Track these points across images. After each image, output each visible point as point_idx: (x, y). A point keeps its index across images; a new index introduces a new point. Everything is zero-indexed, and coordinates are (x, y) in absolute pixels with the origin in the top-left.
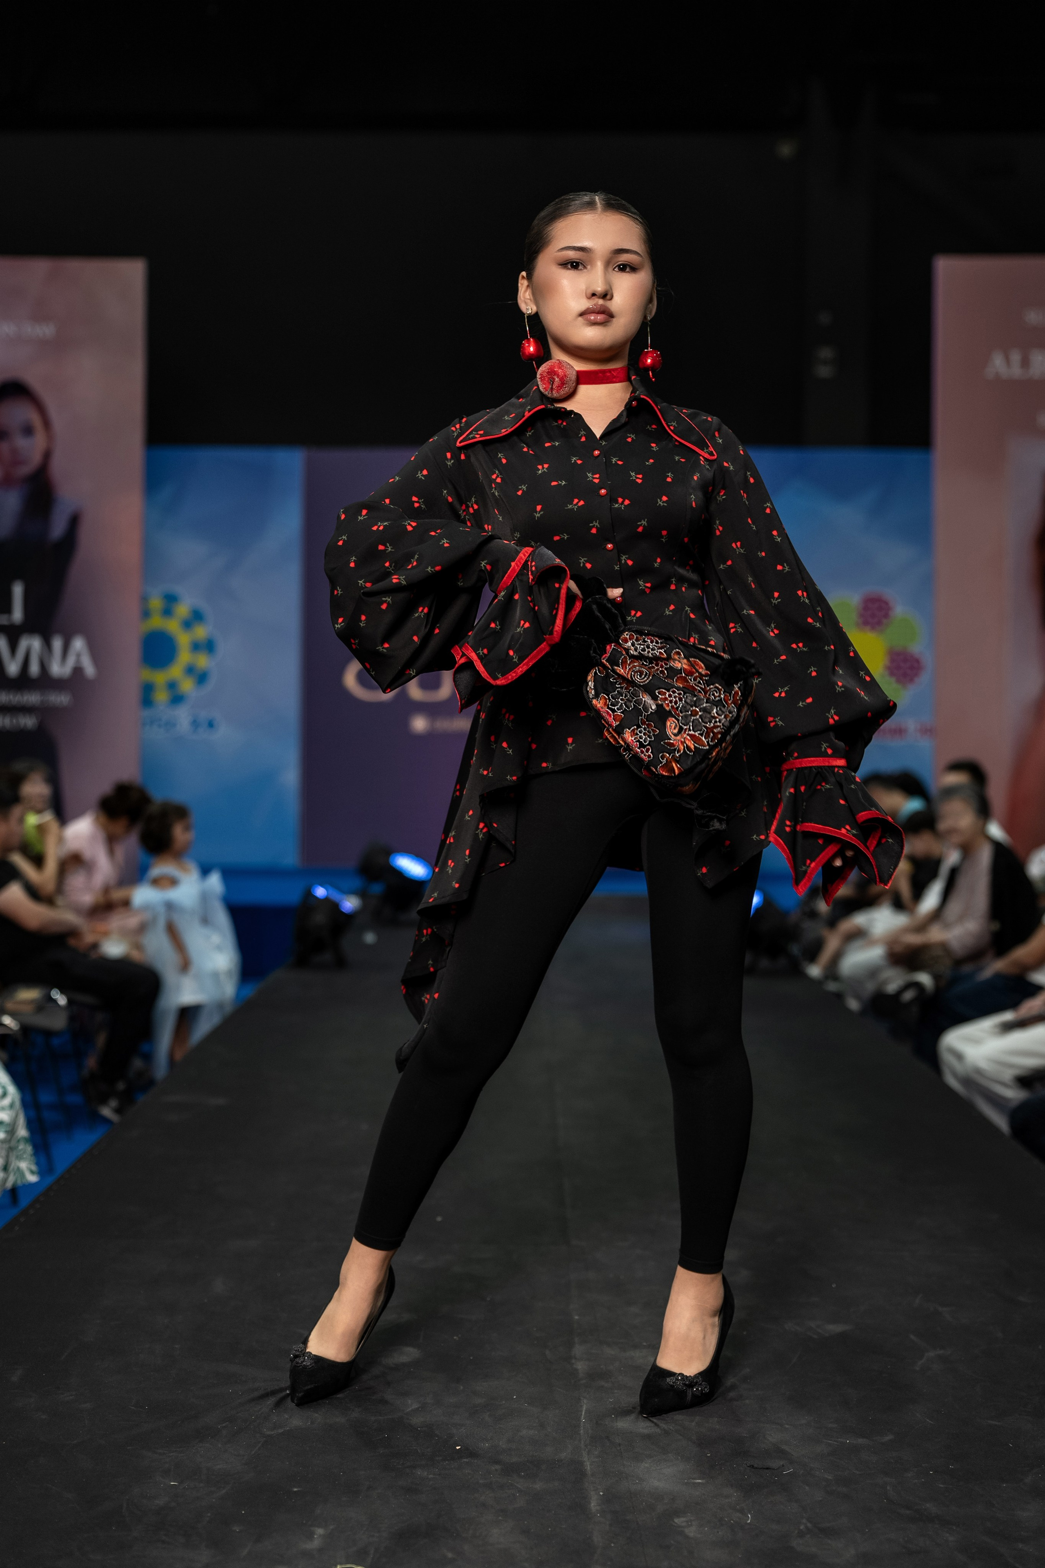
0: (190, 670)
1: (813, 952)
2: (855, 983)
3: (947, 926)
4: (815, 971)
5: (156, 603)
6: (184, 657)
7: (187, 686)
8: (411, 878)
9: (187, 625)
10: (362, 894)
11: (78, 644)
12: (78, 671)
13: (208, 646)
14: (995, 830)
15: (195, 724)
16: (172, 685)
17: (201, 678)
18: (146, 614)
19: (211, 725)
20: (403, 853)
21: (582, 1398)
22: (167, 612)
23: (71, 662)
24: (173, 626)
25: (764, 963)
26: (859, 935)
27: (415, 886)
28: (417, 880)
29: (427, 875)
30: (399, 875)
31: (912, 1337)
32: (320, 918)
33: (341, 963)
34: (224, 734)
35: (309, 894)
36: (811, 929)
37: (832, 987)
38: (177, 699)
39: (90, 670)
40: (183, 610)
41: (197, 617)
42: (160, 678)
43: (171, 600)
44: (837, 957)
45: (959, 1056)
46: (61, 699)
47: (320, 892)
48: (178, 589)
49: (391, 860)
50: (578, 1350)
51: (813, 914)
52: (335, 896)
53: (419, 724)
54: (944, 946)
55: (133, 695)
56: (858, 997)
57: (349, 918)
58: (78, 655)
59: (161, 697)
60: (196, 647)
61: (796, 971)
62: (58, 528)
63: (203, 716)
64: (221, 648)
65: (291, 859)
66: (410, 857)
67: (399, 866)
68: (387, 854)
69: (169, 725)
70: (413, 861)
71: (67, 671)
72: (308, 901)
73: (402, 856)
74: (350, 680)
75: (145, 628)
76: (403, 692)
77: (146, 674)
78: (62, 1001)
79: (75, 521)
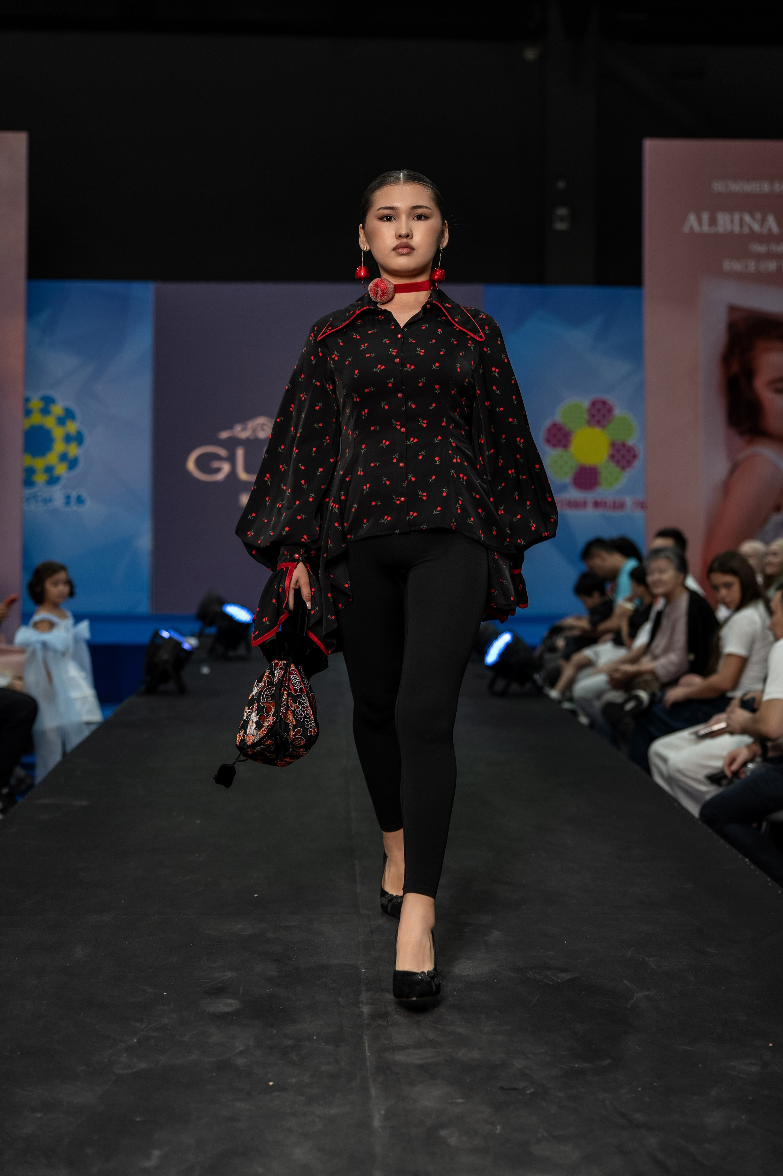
0: (63, 457)
1: (553, 680)
2: (585, 703)
3: (655, 658)
4: (554, 694)
5: (36, 404)
6: (59, 447)
7: (61, 469)
8: (239, 622)
9: (61, 421)
10: (199, 635)
13: (78, 438)
14: (691, 583)
15: (67, 500)
16: (49, 469)
17: (73, 464)
18: (28, 413)
19: (80, 500)
20: (233, 603)
22: (45, 411)
24: (50, 422)
25: (515, 687)
26: (588, 664)
27: (242, 628)
28: (243, 623)
29: (251, 619)
30: (230, 618)
31: (625, 981)
32: (165, 655)
33: (182, 691)
34: (92, 510)
35: (157, 634)
36: (551, 660)
37: (567, 705)
38: (53, 480)
40: (57, 410)
41: (69, 415)
42: (39, 464)
43: (48, 401)
44: (572, 682)
45: (665, 760)
47: (165, 634)
48: (53, 393)
49: (224, 607)
51: (553, 649)
52: (178, 637)
53: (246, 500)
54: (652, 673)
55: (18, 477)
56: (588, 715)
57: (189, 653)
59: (40, 478)
61: (539, 693)
63: (74, 494)
64: (88, 440)
65: (144, 607)
66: (239, 607)
67: (229, 612)
68: (220, 603)
69: (46, 501)
70: (240, 609)
72: (156, 641)
73: (231, 606)
74: (191, 465)
75: (27, 423)
76: (233, 474)
77: (28, 461)
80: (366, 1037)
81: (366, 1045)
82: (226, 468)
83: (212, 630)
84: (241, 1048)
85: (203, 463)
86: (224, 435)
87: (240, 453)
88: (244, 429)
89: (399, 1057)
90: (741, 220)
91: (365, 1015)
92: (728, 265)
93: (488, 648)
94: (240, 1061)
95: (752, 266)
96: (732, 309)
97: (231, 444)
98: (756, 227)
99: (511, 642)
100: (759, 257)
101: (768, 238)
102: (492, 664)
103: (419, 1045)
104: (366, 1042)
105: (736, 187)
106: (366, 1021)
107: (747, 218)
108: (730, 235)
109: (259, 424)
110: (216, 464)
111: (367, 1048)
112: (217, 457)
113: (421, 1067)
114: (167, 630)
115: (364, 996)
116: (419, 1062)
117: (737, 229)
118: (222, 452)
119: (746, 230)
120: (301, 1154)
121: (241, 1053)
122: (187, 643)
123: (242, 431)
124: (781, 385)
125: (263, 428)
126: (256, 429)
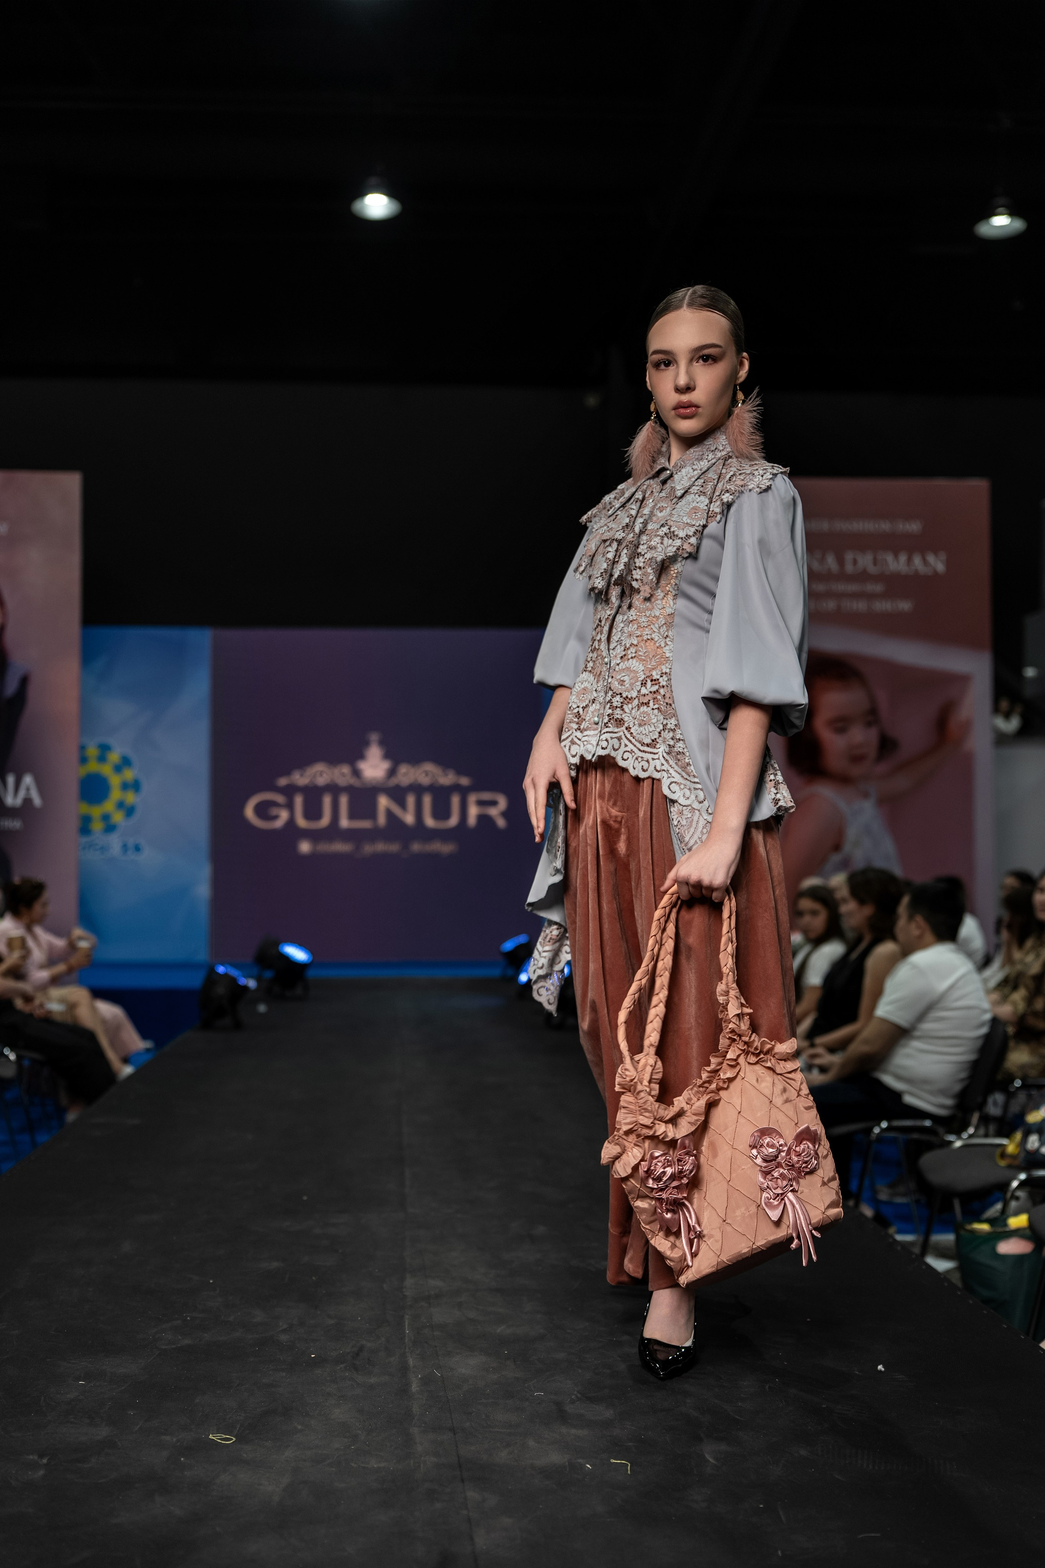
0: (120, 805)
5: (92, 751)
6: (116, 794)
7: (118, 817)
8: (296, 961)
9: (118, 769)
10: (259, 979)
11: (28, 780)
12: (28, 801)
13: (135, 786)
15: (125, 847)
16: (106, 818)
17: (130, 811)
18: (84, 760)
19: (137, 849)
20: (291, 944)
22: (102, 759)
23: (22, 794)
24: (106, 770)
27: (300, 967)
28: (300, 962)
29: (308, 960)
30: (286, 959)
32: (221, 990)
33: (238, 1026)
34: (150, 858)
35: (212, 971)
38: (110, 828)
39: (37, 801)
40: (114, 757)
41: (126, 762)
42: (96, 812)
43: (104, 749)
46: (15, 824)
47: (221, 969)
48: (111, 741)
49: (280, 947)
50: (409, 1282)
52: (234, 972)
53: (305, 847)
55: (73, 824)
57: (245, 988)
58: (28, 789)
59: (97, 826)
60: (125, 786)
62: (11, 687)
63: (131, 842)
64: (145, 787)
65: (202, 955)
66: (297, 947)
67: (286, 953)
68: (277, 943)
69: (103, 849)
70: (298, 949)
71: (19, 801)
72: (212, 977)
73: (288, 945)
74: (249, 812)
75: (83, 771)
76: (291, 822)
77: (84, 808)
78: (12, 1057)
79: (24, 681)
80: (407, 1317)
81: (407, 1324)
82: (284, 815)
83: (268, 974)
84: (285, 1326)
85: (263, 810)
86: (283, 782)
87: (299, 800)
88: (302, 775)
89: (438, 1333)
91: (409, 1298)
94: (283, 1337)
97: (290, 791)
98: (816, 566)
100: (819, 596)
101: (828, 577)
104: (407, 1322)
106: (409, 1303)
109: (316, 772)
110: (274, 811)
112: (274, 804)
114: (222, 965)
118: (280, 799)
120: (340, 1413)
121: (284, 1331)
122: (243, 978)
123: (300, 779)
124: (841, 724)
125: (321, 775)
126: (315, 776)
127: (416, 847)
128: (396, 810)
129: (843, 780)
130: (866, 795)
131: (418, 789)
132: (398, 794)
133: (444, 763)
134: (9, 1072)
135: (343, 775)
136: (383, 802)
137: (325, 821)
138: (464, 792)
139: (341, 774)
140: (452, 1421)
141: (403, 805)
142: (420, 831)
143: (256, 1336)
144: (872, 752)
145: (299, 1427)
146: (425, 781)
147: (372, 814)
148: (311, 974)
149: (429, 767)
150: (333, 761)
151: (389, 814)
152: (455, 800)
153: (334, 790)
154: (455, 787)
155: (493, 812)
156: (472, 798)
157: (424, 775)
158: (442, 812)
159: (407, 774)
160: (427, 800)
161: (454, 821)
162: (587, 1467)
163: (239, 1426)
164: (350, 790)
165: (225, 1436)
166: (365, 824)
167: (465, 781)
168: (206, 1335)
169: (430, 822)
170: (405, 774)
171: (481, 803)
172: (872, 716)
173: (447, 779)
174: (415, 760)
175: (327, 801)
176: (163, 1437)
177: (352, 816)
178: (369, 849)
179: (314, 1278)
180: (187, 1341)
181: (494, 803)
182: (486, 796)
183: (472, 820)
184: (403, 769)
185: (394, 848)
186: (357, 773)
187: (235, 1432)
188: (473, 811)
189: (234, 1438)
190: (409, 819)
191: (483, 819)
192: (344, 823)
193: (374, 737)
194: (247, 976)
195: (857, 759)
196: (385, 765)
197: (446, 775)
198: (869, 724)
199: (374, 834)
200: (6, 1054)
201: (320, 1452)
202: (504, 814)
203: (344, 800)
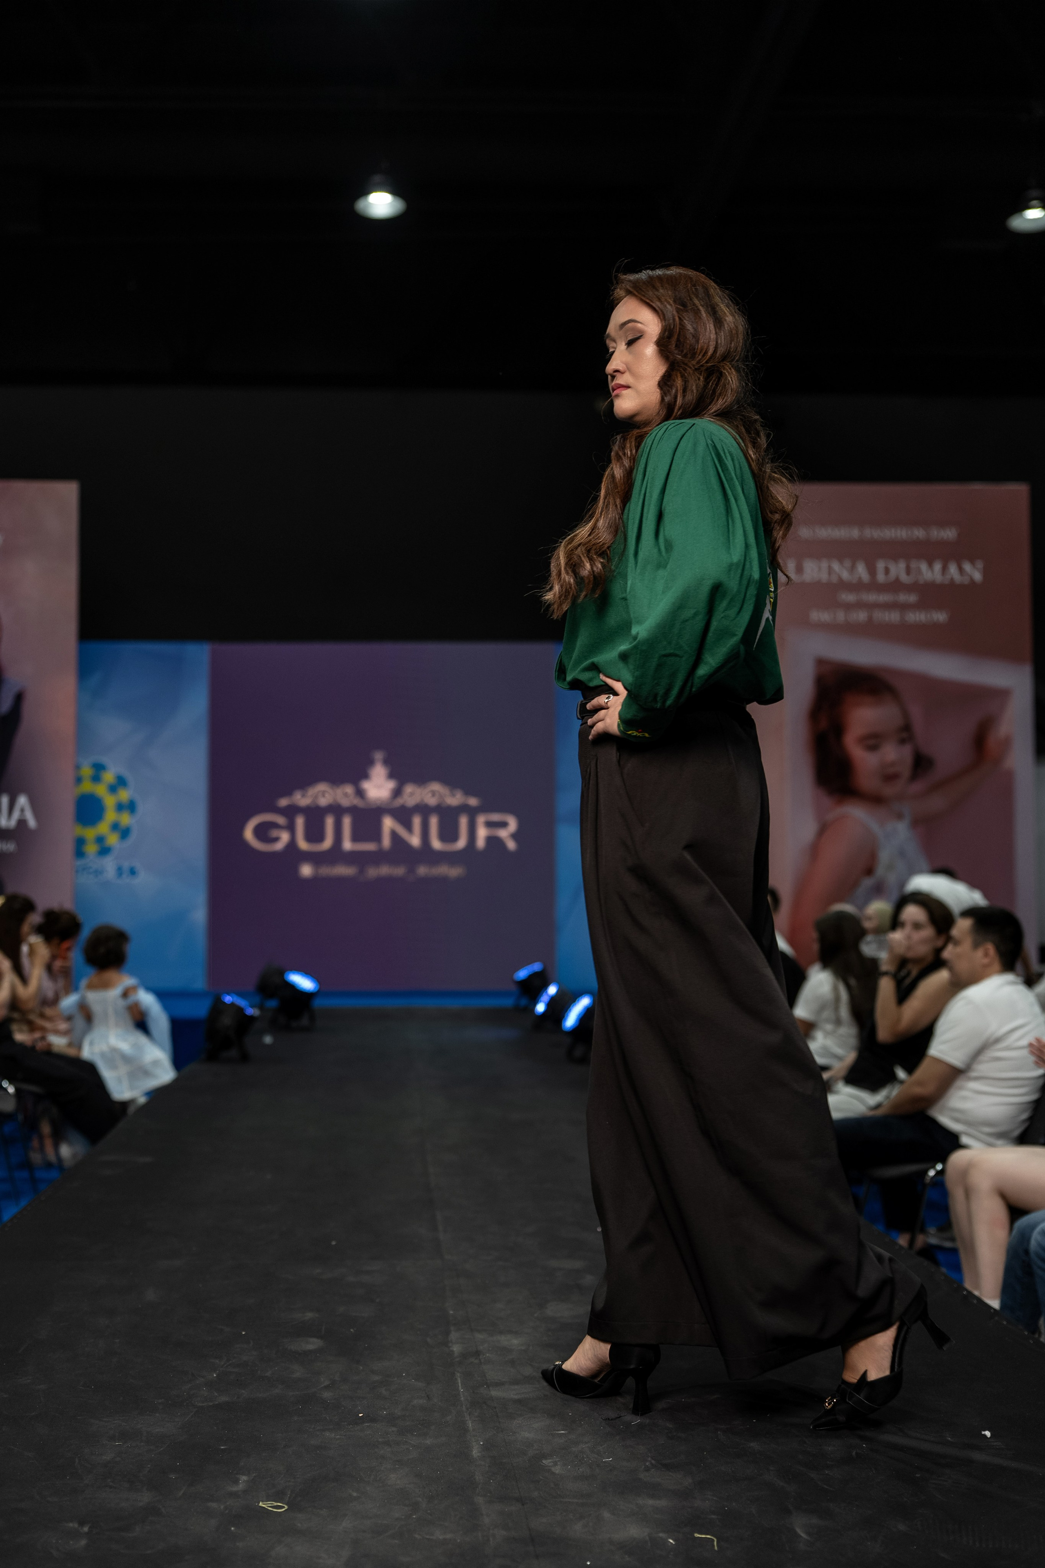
0: (115, 827)
5: (87, 771)
6: (110, 816)
7: (113, 840)
8: (302, 990)
9: (113, 789)
10: (261, 1007)
11: (22, 800)
12: (22, 823)
13: (131, 807)
15: (120, 871)
16: (100, 840)
17: (125, 833)
18: (79, 780)
19: (133, 872)
20: (296, 972)
21: (456, 1373)
22: (96, 779)
23: (16, 815)
24: (101, 790)
27: (307, 996)
28: (306, 992)
29: (315, 988)
30: (293, 988)
32: (227, 1020)
33: (245, 1058)
34: (144, 881)
35: (217, 1000)
38: (104, 851)
39: (32, 823)
40: (109, 777)
41: (121, 782)
42: (90, 833)
43: (99, 768)
46: (9, 847)
47: (228, 999)
48: (104, 760)
49: (285, 976)
52: (240, 1002)
53: (306, 870)
55: (68, 847)
57: (252, 1018)
58: (22, 810)
59: (91, 849)
60: (120, 807)
62: (5, 704)
63: (126, 865)
64: (141, 808)
65: (200, 983)
66: (301, 974)
67: (292, 981)
68: (281, 973)
69: (98, 872)
70: (304, 977)
71: (13, 823)
72: (218, 1007)
73: (294, 973)
74: (249, 834)
75: (78, 791)
76: (292, 844)
77: (80, 831)
78: (11, 1090)
79: (19, 698)
80: (458, 1374)
81: (459, 1381)
82: (285, 837)
83: (272, 1004)
84: (327, 1383)
85: (262, 832)
86: (283, 802)
87: (300, 822)
88: (303, 796)
89: (494, 1393)
90: (830, 568)
91: (456, 1354)
92: (816, 616)
93: (567, 1011)
94: (327, 1395)
95: (841, 616)
96: (820, 662)
97: (291, 812)
98: (845, 575)
99: (591, 1005)
100: (848, 607)
101: (857, 587)
102: (571, 1029)
103: (516, 1382)
104: (459, 1379)
105: (825, 533)
106: (457, 1360)
107: (836, 566)
108: (818, 584)
109: (318, 792)
110: (274, 833)
111: (460, 1385)
112: (275, 825)
113: (519, 1401)
114: (228, 994)
115: (454, 1335)
116: (516, 1397)
117: (824, 577)
118: (281, 820)
119: (834, 579)
120: (397, 1479)
121: (327, 1388)
122: (250, 1008)
123: (301, 799)
124: (873, 742)
125: (324, 796)
126: (316, 797)
127: (422, 870)
128: (402, 831)
129: (876, 800)
130: (900, 816)
131: (424, 810)
132: (403, 816)
133: (452, 783)
134: (9, 1106)
135: (346, 795)
136: (388, 823)
137: (328, 843)
138: (472, 813)
139: (344, 795)
140: (519, 1491)
141: (408, 827)
142: (426, 853)
143: (297, 1393)
144: (906, 770)
145: (355, 1494)
146: (432, 801)
147: (376, 836)
148: (318, 1003)
149: (436, 786)
150: (336, 780)
151: (394, 835)
152: (463, 821)
153: (337, 810)
154: (464, 808)
155: (503, 834)
156: (481, 819)
157: (430, 795)
158: (449, 833)
159: (413, 795)
160: (434, 821)
161: (461, 843)
162: (670, 1542)
163: (289, 1493)
164: (353, 810)
165: (276, 1504)
166: (370, 847)
167: (473, 802)
168: (243, 1391)
169: (436, 844)
170: (412, 794)
171: (489, 824)
172: (905, 733)
173: (455, 799)
174: (421, 780)
175: (330, 822)
176: (210, 1504)
177: (355, 838)
178: (373, 872)
179: (352, 1330)
180: (224, 1399)
181: (504, 825)
182: (496, 817)
183: (481, 843)
184: (409, 789)
185: (399, 871)
186: (360, 793)
187: (287, 1499)
188: (482, 833)
189: (286, 1506)
190: (415, 841)
191: (494, 842)
192: (348, 845)
193: (379, 756)
194: (252, 1006)
195: (890, 778)
196: (391, 785)
197: (453, 795)
198: (902, 741)
199: (378, 857)
200: (4, 1086)
201: (380, 1522)
202: (514, 836)
203: (347, 822)
